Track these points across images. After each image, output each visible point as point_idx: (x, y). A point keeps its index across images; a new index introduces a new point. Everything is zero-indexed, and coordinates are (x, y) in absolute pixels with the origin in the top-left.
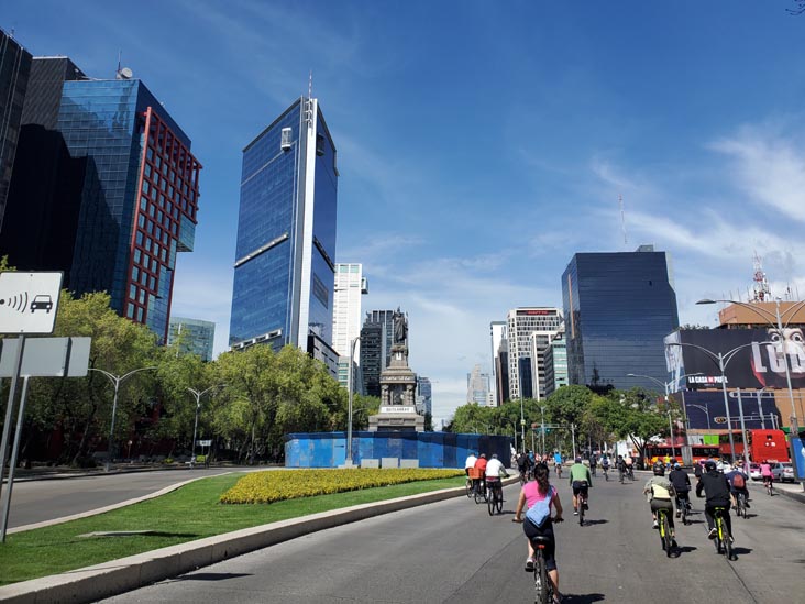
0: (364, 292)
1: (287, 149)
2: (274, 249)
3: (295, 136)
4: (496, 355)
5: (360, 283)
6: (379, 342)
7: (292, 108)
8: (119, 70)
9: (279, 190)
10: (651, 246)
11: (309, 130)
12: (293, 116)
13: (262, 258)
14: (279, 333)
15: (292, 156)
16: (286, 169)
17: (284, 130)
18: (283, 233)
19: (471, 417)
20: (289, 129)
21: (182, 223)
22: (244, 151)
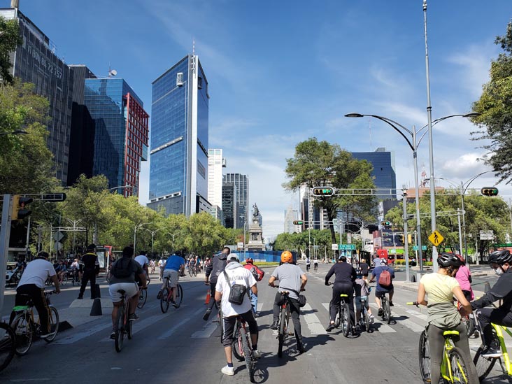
0: (224, 166)
1: (180, 86)
2: (175, 145)
3: (185, 78)
4: (302, 201)
5: (221, 161)
6: (232, 195)
7: (183, 60)
8: (110, 71)
9: (177, 110)
10: (384, 148)
11: (194, 75)
12: (183, 65)
13: (168, 150)
14: (180, 194)
15: (183, 90)
16: (180, 97)
17: (178, 74)
18: (179, 136)
19: (285, 239)
20: (181, 73)
21: (143, 148)
22: (153, 83)
